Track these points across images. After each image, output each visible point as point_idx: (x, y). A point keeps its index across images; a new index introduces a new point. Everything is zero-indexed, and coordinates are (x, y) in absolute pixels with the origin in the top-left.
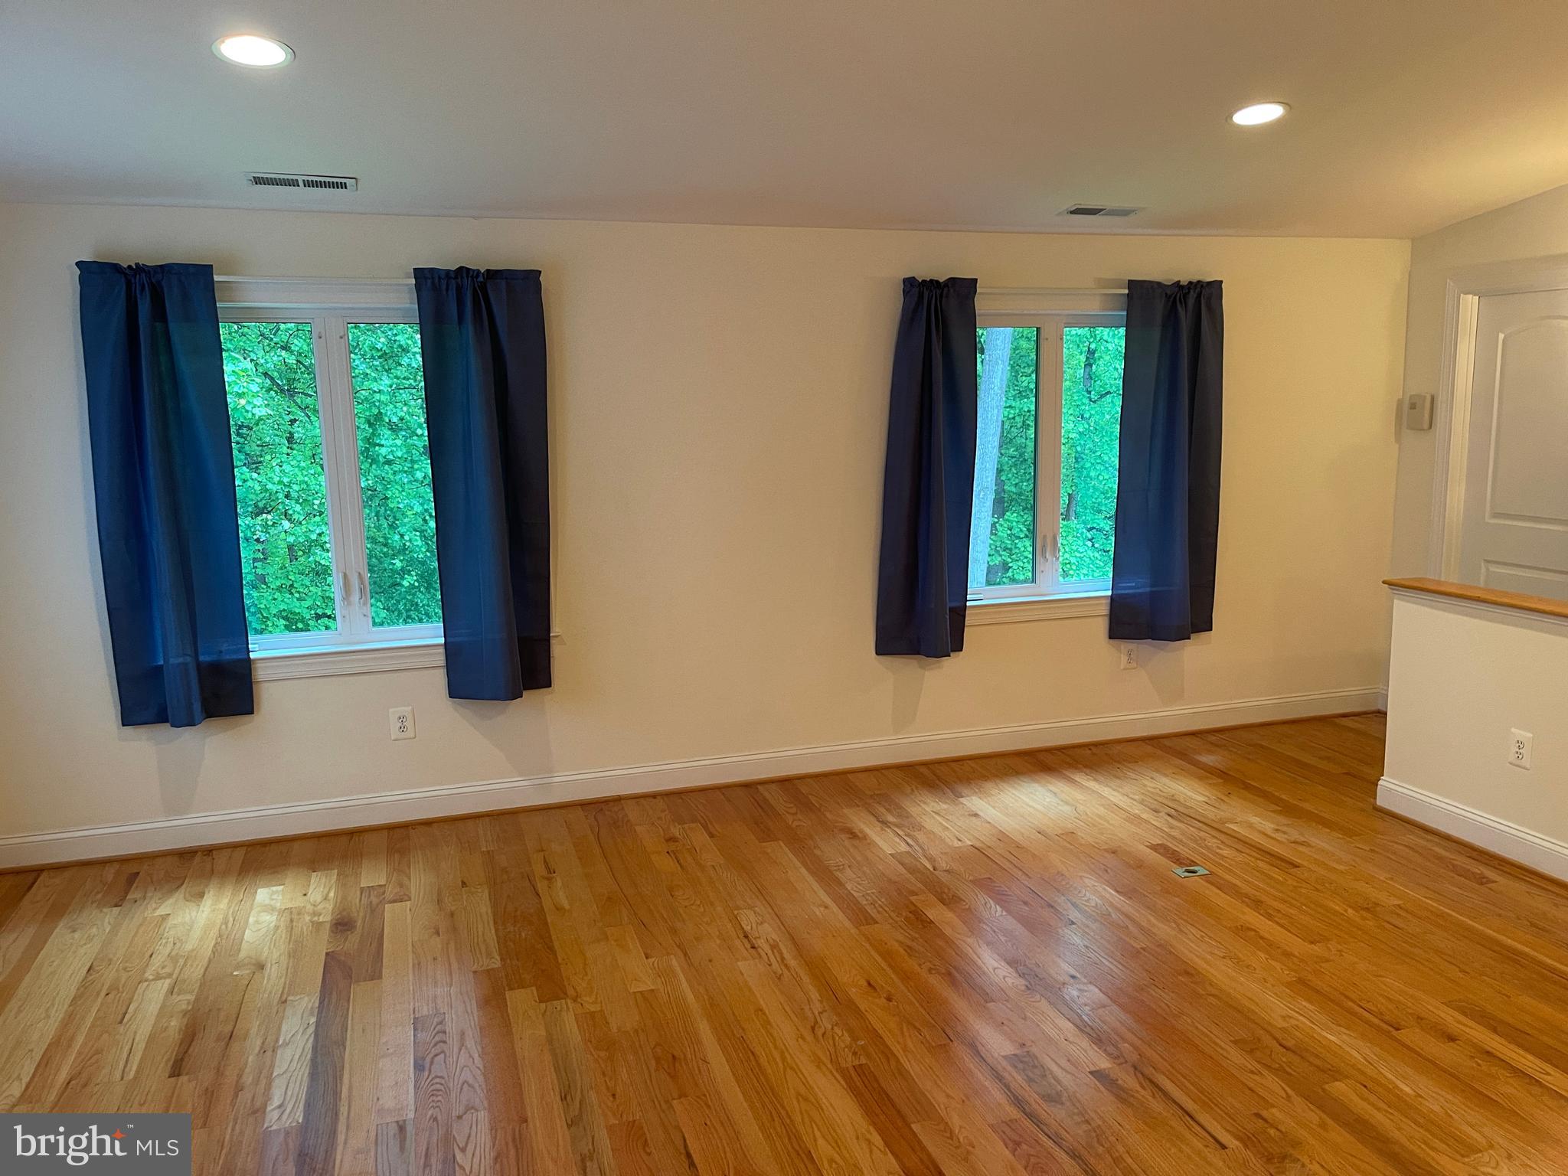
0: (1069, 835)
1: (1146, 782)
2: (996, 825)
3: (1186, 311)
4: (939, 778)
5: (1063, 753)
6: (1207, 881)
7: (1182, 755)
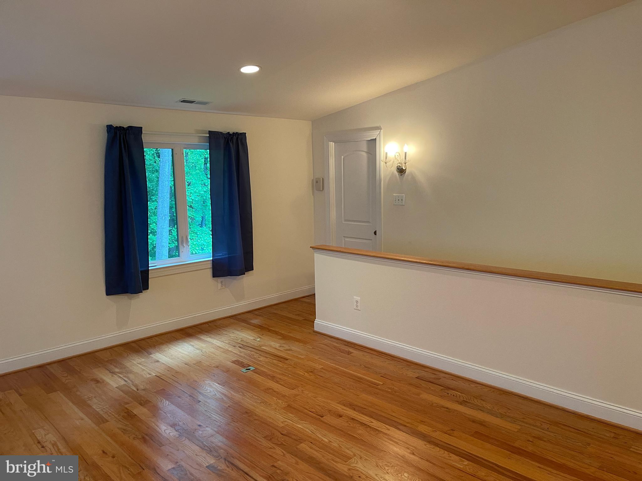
0: (199, 363)
1: (230, 335)
2: (167, 364)
3: (233, 145)
4: (141, 347)
5: (197, 327)
6: (254, 372)
7: (245, 321)
